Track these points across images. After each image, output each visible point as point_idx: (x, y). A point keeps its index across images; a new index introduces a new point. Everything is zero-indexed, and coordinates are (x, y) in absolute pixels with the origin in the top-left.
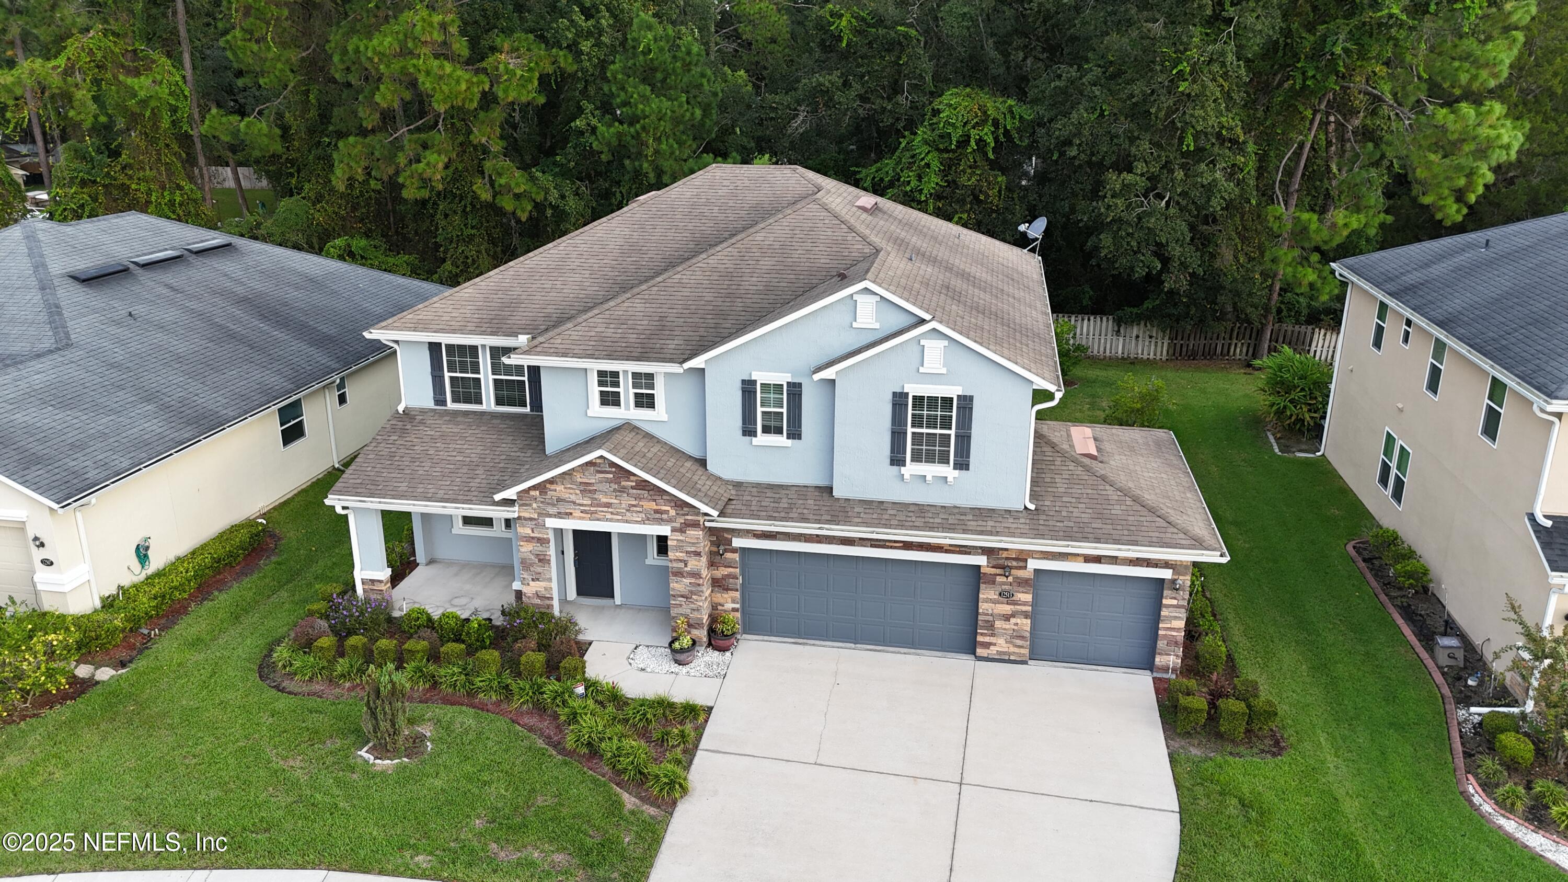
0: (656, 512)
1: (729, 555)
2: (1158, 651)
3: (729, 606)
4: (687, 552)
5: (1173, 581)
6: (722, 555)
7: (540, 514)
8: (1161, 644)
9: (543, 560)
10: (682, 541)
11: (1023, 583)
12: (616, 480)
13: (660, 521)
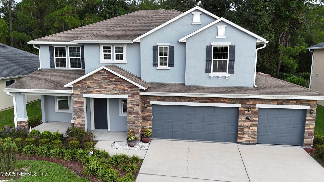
0: (123, 90)
1: (148, 108)
2: (305, 138)
3: (148, 127)
4: (134, 105)
5: (311, 110)
6: (146, 107)
7: (81, 93)
8: (306, 135)
9: (82, 110)
10: (132, 100)
11: (255, 114)
12: (109, 78)
13: (124, 93)
